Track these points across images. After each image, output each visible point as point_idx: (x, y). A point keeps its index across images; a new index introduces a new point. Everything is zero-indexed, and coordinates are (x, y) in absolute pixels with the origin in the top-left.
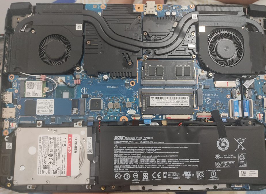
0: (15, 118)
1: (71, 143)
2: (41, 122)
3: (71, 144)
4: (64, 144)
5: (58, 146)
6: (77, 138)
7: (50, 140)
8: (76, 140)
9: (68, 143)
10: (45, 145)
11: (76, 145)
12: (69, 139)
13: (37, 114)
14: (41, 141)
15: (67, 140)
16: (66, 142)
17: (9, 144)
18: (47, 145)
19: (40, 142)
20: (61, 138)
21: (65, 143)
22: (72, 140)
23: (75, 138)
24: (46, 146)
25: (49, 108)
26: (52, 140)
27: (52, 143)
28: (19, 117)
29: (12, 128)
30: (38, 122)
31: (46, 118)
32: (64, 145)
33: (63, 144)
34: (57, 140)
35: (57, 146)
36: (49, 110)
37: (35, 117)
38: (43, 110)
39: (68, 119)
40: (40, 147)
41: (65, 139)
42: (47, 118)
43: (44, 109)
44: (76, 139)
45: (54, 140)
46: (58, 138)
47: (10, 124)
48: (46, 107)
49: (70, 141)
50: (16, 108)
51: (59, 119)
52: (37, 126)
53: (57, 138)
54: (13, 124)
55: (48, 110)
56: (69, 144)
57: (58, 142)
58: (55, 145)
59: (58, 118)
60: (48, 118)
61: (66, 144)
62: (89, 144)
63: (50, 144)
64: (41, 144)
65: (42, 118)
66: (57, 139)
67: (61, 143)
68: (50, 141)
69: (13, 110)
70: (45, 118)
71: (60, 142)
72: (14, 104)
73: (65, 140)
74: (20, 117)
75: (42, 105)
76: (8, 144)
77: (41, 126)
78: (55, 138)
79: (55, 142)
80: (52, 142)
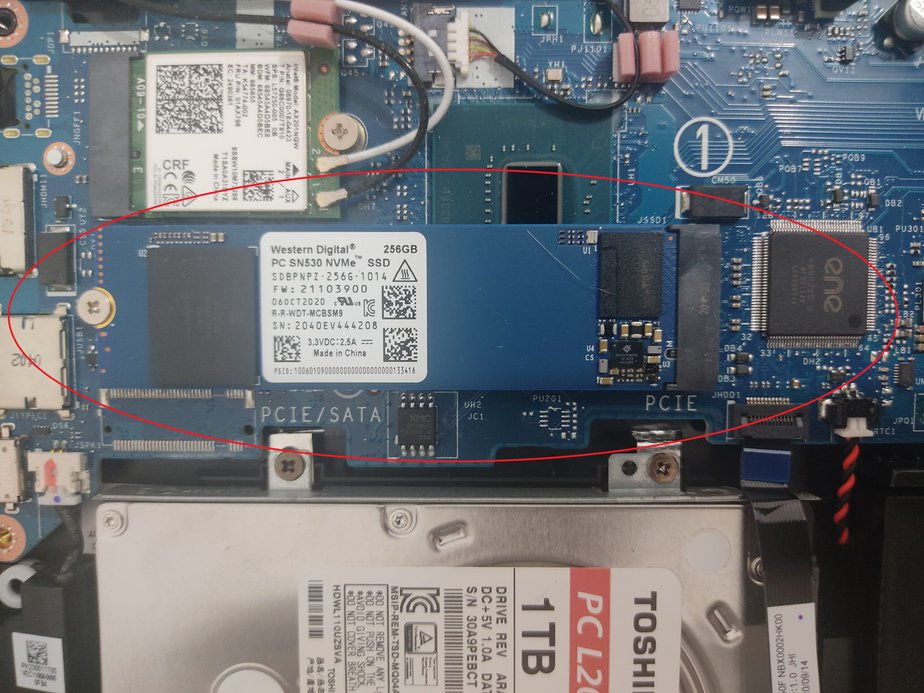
0: (65, 414)
1: (604, 645)
2: (303, 441)
3: (598, 654)
4: (539, 655)
5: (479, 671)
6: (652, 601)
7: (405, 618)
8: (645, 623)
9: (576, 641)
10: (362, 659)
11: (644, 663)
12: (578, 609)
13: (273, 371)
14: (328, 627)
15: (561, 617)
16: (551, 634)
17: (42, 649)
18: (383, 664)
19: (316, 634)
20: (509, 595)
21: (542, 644)
22: (604, 618)
23: (639, 601)
24: (369, 670)
25: (382, 324)
26: (420, 615)
27: (429, 646)
28: (104, 401)
29: (46, 500)
30: (279, 441)
31: (348, 414)
32: (532, 662)
33: (526, 655)
34: (472, 621)
35: (474, 667)
36: (376, 335)
37: (250, 402)
38: (322, 334)
39: (554, 419)
40: (315, 676)
41: (547, 606)
42: (355, 413)
43: (328, 334)
44: (646, 609)
45: (439, 619)
46: (479, 595)
47: (31, 468)
48: (353, 314)
49: (590, 628)
50: (71, 323)
51: (473, 417)
52: (275, 481)
53: (472, 603)
54: (51, 467)
55: (368, 342)
56: (581, 651)
57: (481, 633)
58: (453, 660)
59: (465, 414)
60: (368, 414)
61: (552, 655)
62: (789, 669)
63: (409, 649)
64: (324, 648)
65: (312, 415)
66: (467, 612)
67: (509, 641)
68: (409, 628)
69: (43, 336)
70: (341, 413)
71: (503, 636)
72: (47, 282)
73: (540, 621)
74: (110, 400)
75: (309, 294)
76: (29, 645)
77: (305, 481)
78: (454, 600)
79: (453, 639)
80: (429, 631)
